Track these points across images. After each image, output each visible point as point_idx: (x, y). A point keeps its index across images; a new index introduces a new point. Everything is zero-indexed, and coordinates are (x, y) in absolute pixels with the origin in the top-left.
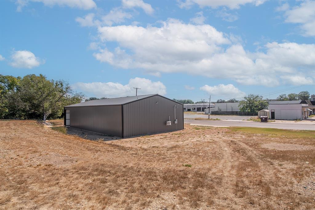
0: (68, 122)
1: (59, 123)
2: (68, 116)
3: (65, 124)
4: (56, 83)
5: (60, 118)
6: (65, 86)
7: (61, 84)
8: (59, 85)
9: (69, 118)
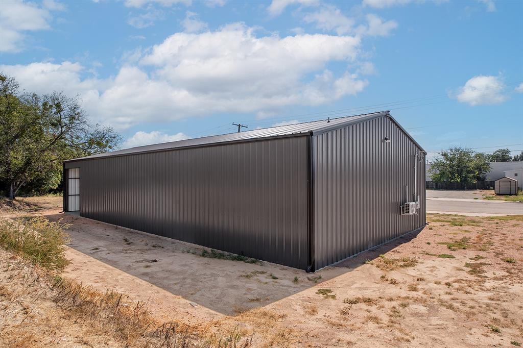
0: (74, 203)
1: (50, 206)
2: (74, 186)
3: (66, 208)
4: (45, 104)
5: (55, 192)
6: (66, 111)
7: (58, 106)
8: (51, 106)
9: (78, 193)
